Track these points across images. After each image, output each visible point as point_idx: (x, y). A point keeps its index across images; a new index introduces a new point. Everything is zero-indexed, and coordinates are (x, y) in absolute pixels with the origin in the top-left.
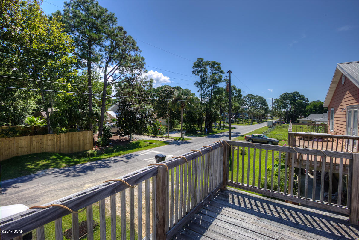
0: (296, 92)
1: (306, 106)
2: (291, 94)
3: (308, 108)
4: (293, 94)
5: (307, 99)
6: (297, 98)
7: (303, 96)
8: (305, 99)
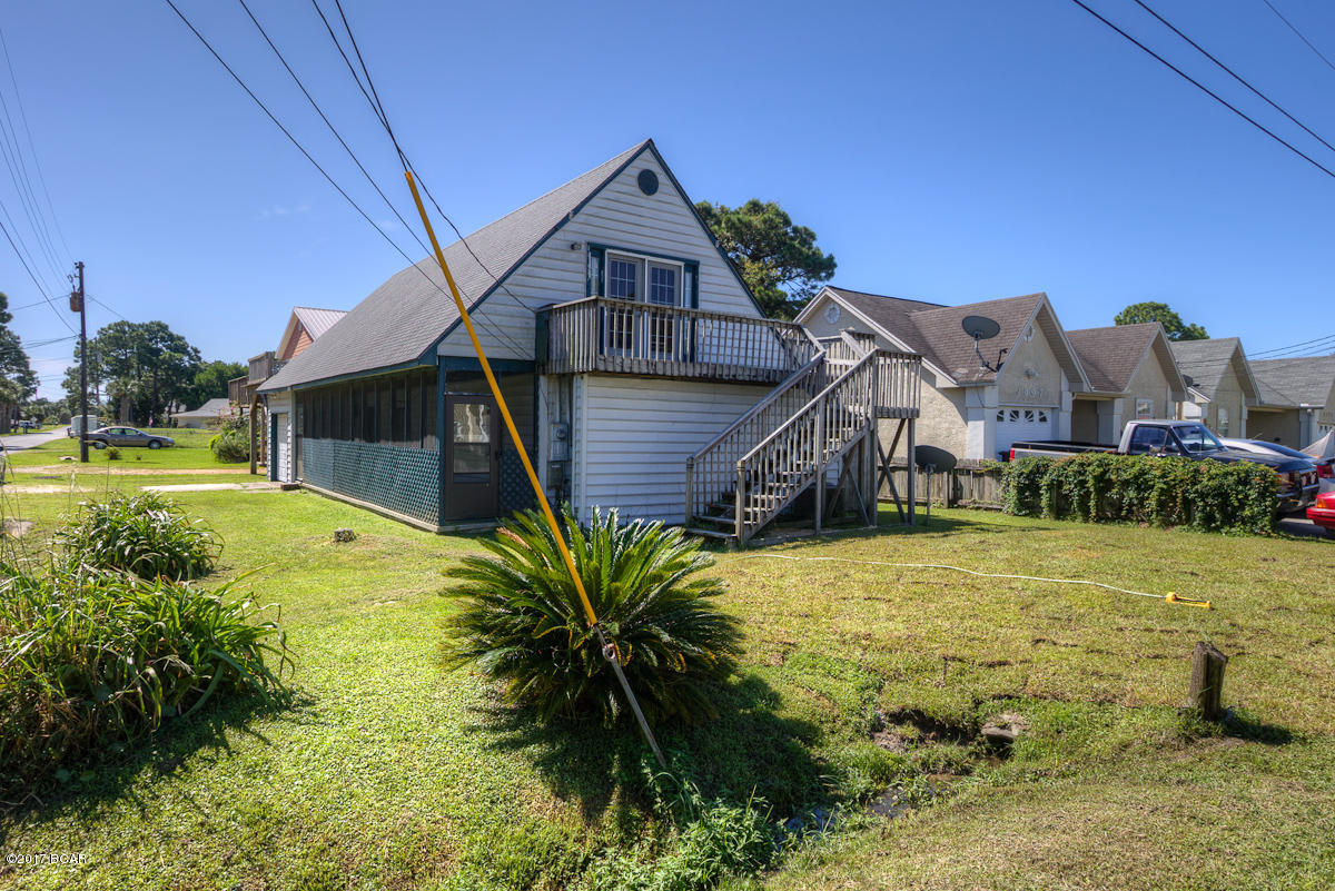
0: (159, 324)
1: (193, 374)
2: (141, 330)
3: (200, 378)
4: (148, 328)
5: (196, 351)
6: (160, 345)
7: (183, 338)
8: (189, 349)
